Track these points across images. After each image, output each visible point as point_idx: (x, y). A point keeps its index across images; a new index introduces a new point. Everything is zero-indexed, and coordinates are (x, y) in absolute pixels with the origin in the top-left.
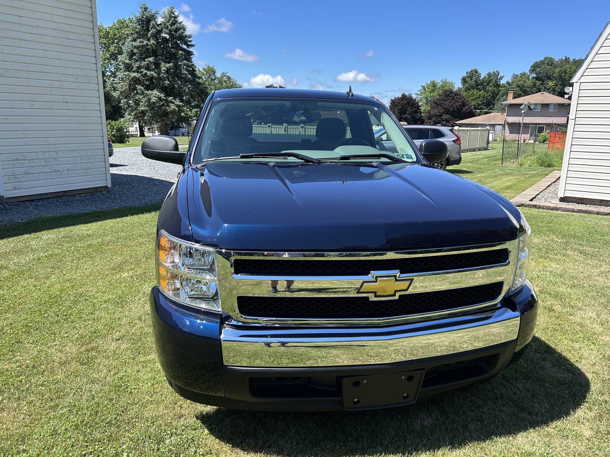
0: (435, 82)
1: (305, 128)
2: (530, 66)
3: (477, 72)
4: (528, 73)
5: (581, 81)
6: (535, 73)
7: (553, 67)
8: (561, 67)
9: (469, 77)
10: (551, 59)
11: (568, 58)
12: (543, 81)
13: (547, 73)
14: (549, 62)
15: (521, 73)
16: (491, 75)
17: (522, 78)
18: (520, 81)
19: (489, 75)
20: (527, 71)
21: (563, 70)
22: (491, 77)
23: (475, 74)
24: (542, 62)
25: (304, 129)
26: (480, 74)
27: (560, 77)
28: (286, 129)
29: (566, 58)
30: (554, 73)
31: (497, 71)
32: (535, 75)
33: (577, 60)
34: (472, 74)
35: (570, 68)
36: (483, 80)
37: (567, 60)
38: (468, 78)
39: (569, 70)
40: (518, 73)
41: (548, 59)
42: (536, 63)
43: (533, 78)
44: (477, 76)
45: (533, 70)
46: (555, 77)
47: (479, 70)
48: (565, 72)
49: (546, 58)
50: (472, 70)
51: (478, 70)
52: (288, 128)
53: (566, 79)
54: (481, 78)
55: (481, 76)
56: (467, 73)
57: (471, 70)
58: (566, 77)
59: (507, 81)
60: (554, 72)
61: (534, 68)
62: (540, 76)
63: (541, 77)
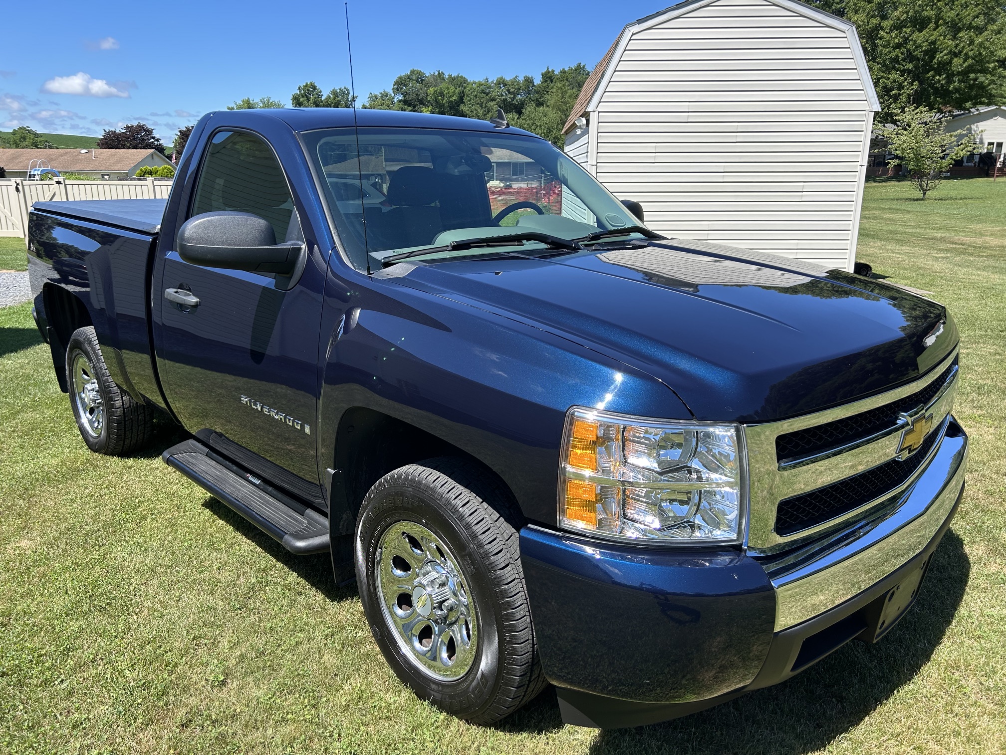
0: (251, 102)
1: (65, 185)
2: (393, 83)
3: (314, 88)
4: (392, 93)
5: (599, 109)
6: (402, 94)
7: (425, 86)
8: (435, 86)
9: (304, 95)
10: (420, 73)
11: (442, 72)
12: (414, 107)
13: (417, 95)
14: (418, 78)
15: (381, 93)
16: (337, 93)
17: (384, 100)
18: (381, 105)
19: (335, 93)
20: (390, 91)
21: (438, 91)
22: (338, 97)
23: (312, 91)
24: (409, 78)
25: (62, 186)
26: (321, 92)
27: (436, 101)
28: (20, 187)
29: (439, 73)
30: (427, 95)
31: (345, 88)
32: (402, 96)
33: (454, 77)
34: (308, 90)
35: (448, 88)
36: (327, 102)
37: (440, 75)
38: (303, 97)
39: (446, 91)
40: (377, 92)
41: (416, 72)
42: (400, 78)
43: (400, 101)
44: (317, 94)
45: (397, 89)
46: (429, 101)
47: (319, 86)
48: (442, 94)
49: (413, 72)
50: (307, 84)
51: (316, 84)
52: (23, 185)
53: (444, 105)
54: (323, 98)
55: (322, 95)
56: (299, 88)
57: (305, 84)
58: (444, 101)
59: (363, 105)
60: (427, 93)
61: (400, 84)
62: (409, 98)
63: (411, 100)
